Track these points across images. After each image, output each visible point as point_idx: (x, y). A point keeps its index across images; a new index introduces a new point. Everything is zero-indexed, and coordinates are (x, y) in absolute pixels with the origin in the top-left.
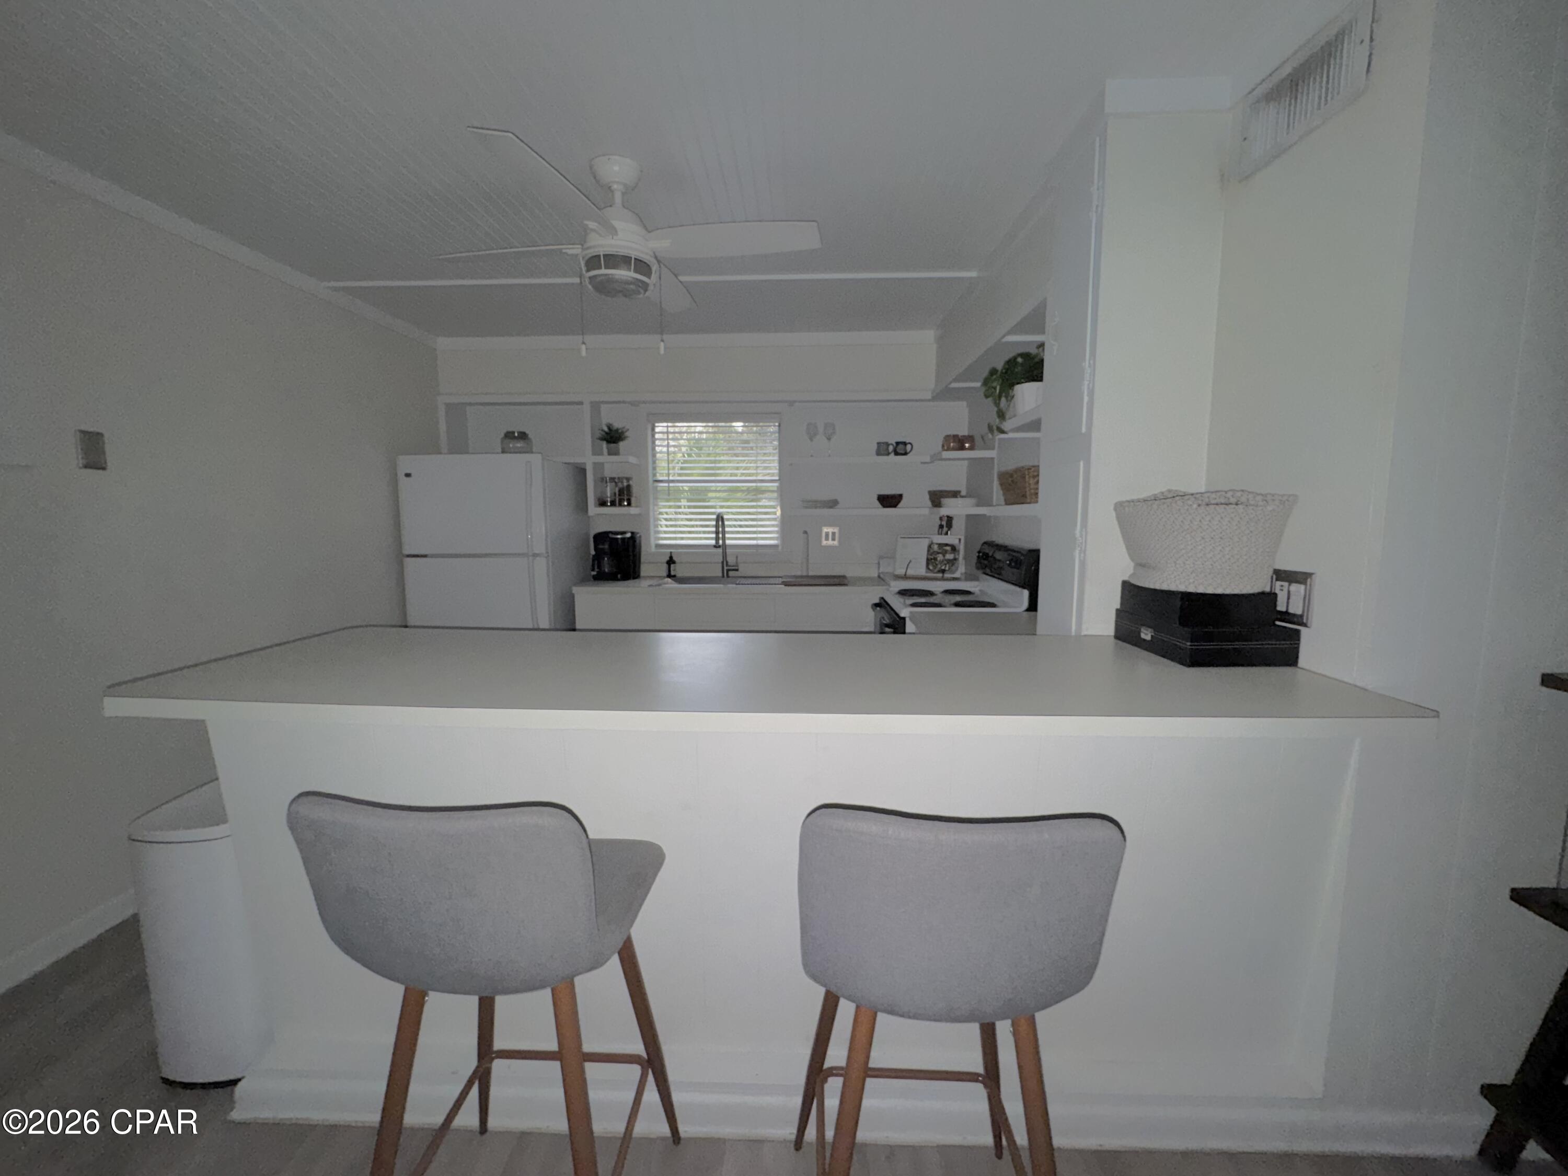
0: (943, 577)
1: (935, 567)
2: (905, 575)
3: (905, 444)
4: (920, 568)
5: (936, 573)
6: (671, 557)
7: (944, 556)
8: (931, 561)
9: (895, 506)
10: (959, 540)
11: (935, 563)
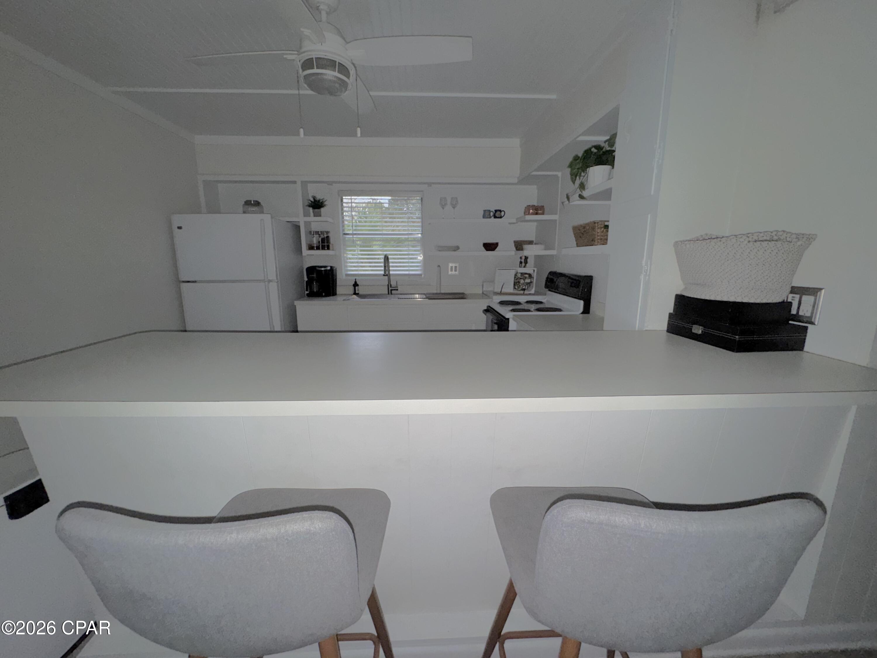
0: (524, 293)
1: (518, 288)
2: (501, 292)
3: (500, 211)
4: (510, 288)
5: (520, 291)
6: (356, 282)
7: (524, 280)
8: (516, 283)
9: (493, 250)
10: (533, 271)
11: (519, 285)
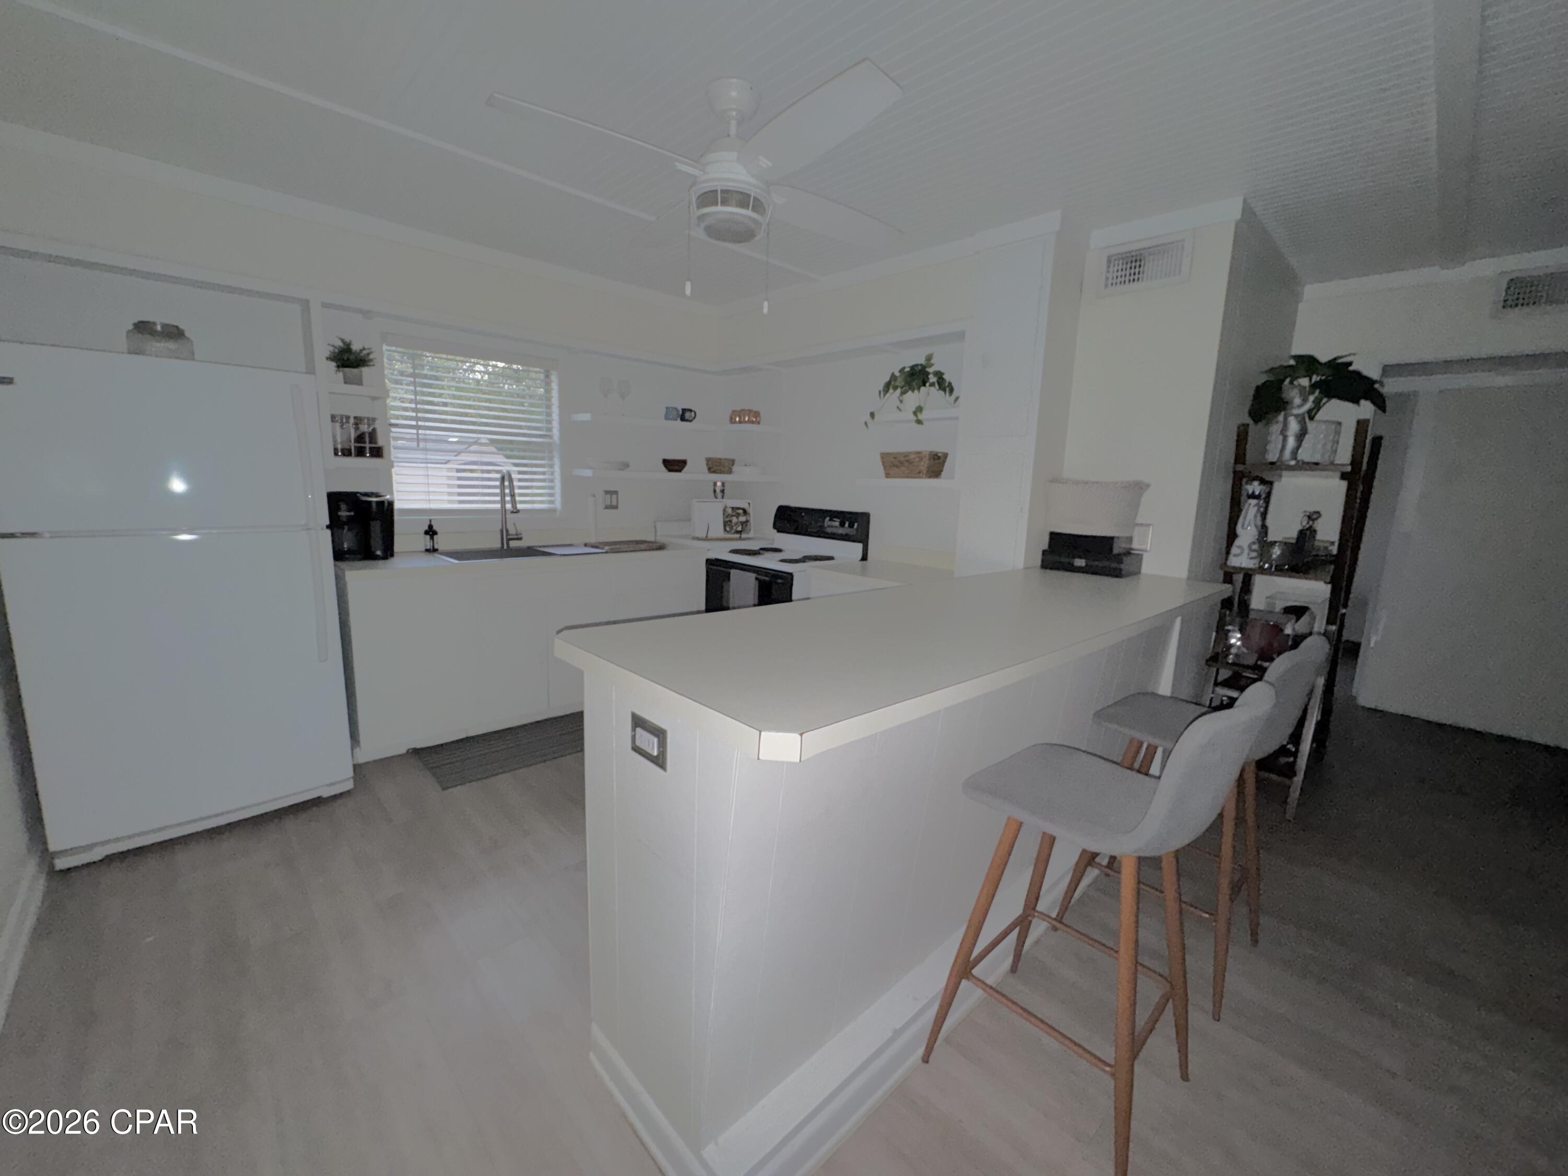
0: (740, 537)
1: (732, 529)
2: (707, 537)
3: (691, 411)
4: (718, 530)
5: (733, 534)
6: (430, 527)
7: (737, 518)
8: (727, 523)
9: (680, 471)
10: (747, 504)
11: (731, 525)
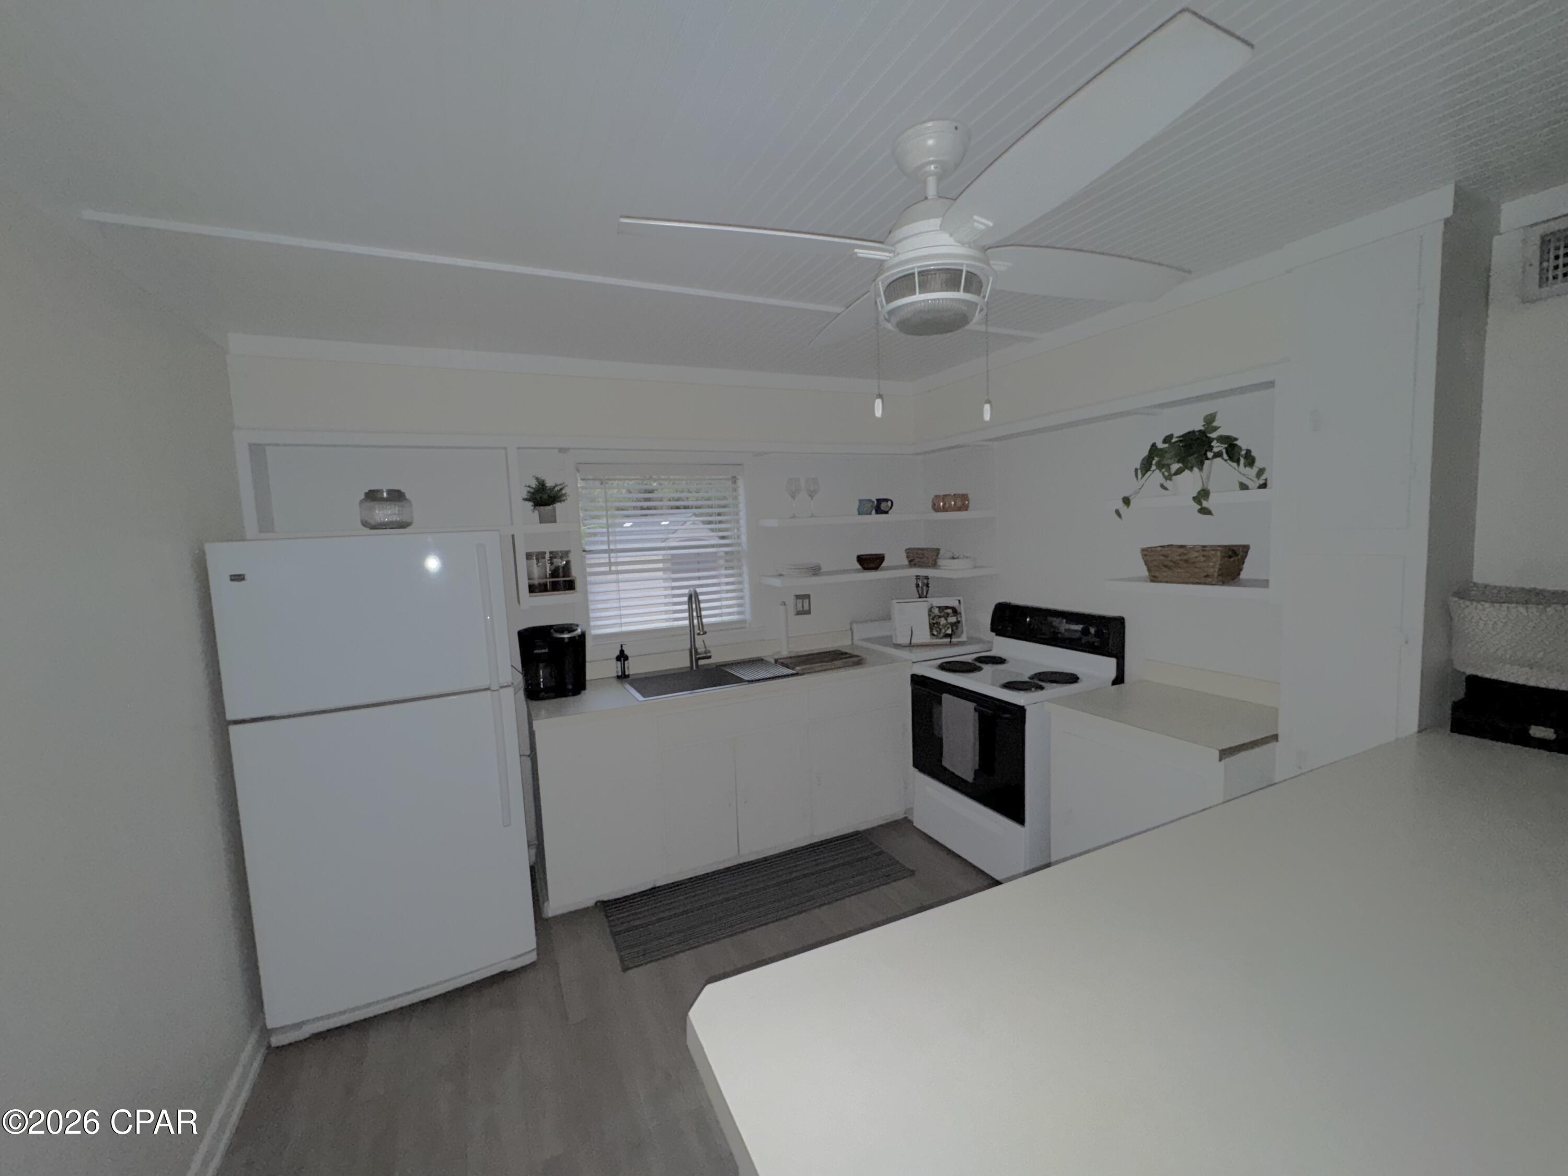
0: (950, 642)
1: (939, 632)
2: (910, 643)
3: (886, 500)
4: (923, 635)
5: (941, 638)
6: (622, 651)
7: (946, 620)
8: (933, 626)
9: (876, 568)
10: (958, 601)
11: (939, 628)
